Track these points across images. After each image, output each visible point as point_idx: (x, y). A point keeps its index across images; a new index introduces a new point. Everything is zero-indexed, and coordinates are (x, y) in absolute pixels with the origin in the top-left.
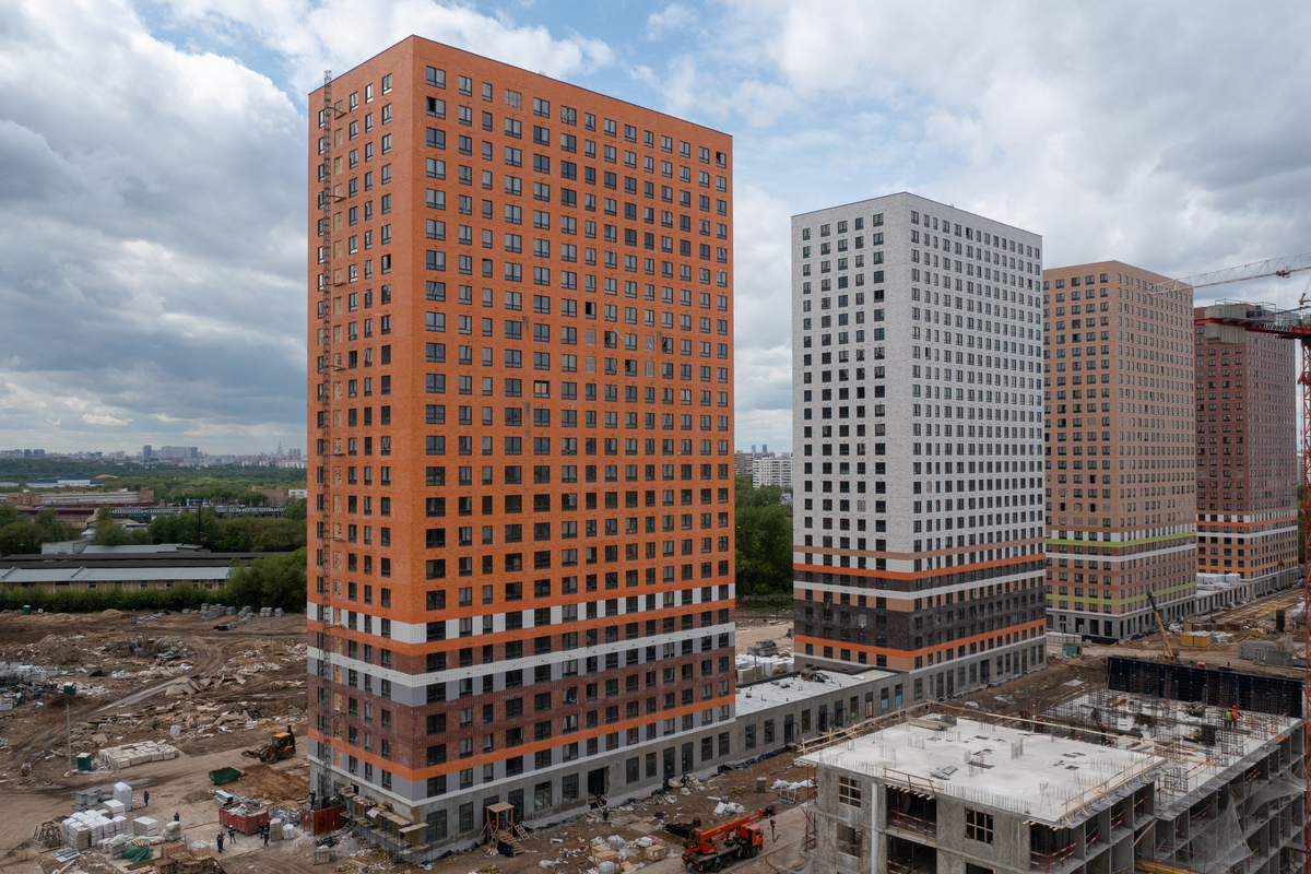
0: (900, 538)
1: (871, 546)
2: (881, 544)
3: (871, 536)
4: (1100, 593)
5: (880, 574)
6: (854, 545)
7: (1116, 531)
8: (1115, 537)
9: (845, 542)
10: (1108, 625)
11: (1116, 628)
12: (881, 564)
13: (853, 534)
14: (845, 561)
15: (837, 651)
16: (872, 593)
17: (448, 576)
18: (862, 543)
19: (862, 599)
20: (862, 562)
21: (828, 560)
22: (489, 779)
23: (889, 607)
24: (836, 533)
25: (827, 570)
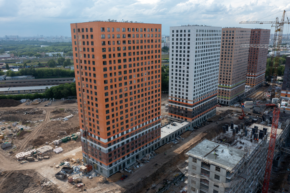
0: (191, 97)
1: (185, 98)
2: (187, 98)
3: (185, 96)
4: (227, 96)
5: (186, 104)
6: (181, 97)
7: (231, 84)
8: (230, 86)
9: (179, 97)
10: (228, 102)
11: (229, 103)
12: (187, 102)
13: (181, 95)
14: (179, 100)
15: (177, 117)
16: (185, 107)
17: (111, 129)
18: (183, 97)
19: (183, 108)
20: (183, 101)
21: (176, 100)
22: (119, 162)
23: (188, 110)
24: (178, 95)
25: (176, 101)
